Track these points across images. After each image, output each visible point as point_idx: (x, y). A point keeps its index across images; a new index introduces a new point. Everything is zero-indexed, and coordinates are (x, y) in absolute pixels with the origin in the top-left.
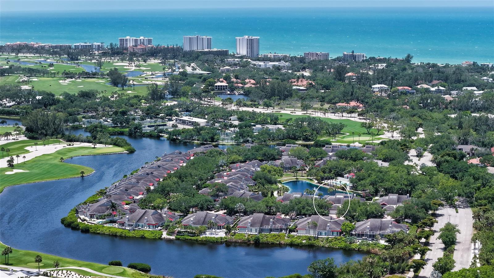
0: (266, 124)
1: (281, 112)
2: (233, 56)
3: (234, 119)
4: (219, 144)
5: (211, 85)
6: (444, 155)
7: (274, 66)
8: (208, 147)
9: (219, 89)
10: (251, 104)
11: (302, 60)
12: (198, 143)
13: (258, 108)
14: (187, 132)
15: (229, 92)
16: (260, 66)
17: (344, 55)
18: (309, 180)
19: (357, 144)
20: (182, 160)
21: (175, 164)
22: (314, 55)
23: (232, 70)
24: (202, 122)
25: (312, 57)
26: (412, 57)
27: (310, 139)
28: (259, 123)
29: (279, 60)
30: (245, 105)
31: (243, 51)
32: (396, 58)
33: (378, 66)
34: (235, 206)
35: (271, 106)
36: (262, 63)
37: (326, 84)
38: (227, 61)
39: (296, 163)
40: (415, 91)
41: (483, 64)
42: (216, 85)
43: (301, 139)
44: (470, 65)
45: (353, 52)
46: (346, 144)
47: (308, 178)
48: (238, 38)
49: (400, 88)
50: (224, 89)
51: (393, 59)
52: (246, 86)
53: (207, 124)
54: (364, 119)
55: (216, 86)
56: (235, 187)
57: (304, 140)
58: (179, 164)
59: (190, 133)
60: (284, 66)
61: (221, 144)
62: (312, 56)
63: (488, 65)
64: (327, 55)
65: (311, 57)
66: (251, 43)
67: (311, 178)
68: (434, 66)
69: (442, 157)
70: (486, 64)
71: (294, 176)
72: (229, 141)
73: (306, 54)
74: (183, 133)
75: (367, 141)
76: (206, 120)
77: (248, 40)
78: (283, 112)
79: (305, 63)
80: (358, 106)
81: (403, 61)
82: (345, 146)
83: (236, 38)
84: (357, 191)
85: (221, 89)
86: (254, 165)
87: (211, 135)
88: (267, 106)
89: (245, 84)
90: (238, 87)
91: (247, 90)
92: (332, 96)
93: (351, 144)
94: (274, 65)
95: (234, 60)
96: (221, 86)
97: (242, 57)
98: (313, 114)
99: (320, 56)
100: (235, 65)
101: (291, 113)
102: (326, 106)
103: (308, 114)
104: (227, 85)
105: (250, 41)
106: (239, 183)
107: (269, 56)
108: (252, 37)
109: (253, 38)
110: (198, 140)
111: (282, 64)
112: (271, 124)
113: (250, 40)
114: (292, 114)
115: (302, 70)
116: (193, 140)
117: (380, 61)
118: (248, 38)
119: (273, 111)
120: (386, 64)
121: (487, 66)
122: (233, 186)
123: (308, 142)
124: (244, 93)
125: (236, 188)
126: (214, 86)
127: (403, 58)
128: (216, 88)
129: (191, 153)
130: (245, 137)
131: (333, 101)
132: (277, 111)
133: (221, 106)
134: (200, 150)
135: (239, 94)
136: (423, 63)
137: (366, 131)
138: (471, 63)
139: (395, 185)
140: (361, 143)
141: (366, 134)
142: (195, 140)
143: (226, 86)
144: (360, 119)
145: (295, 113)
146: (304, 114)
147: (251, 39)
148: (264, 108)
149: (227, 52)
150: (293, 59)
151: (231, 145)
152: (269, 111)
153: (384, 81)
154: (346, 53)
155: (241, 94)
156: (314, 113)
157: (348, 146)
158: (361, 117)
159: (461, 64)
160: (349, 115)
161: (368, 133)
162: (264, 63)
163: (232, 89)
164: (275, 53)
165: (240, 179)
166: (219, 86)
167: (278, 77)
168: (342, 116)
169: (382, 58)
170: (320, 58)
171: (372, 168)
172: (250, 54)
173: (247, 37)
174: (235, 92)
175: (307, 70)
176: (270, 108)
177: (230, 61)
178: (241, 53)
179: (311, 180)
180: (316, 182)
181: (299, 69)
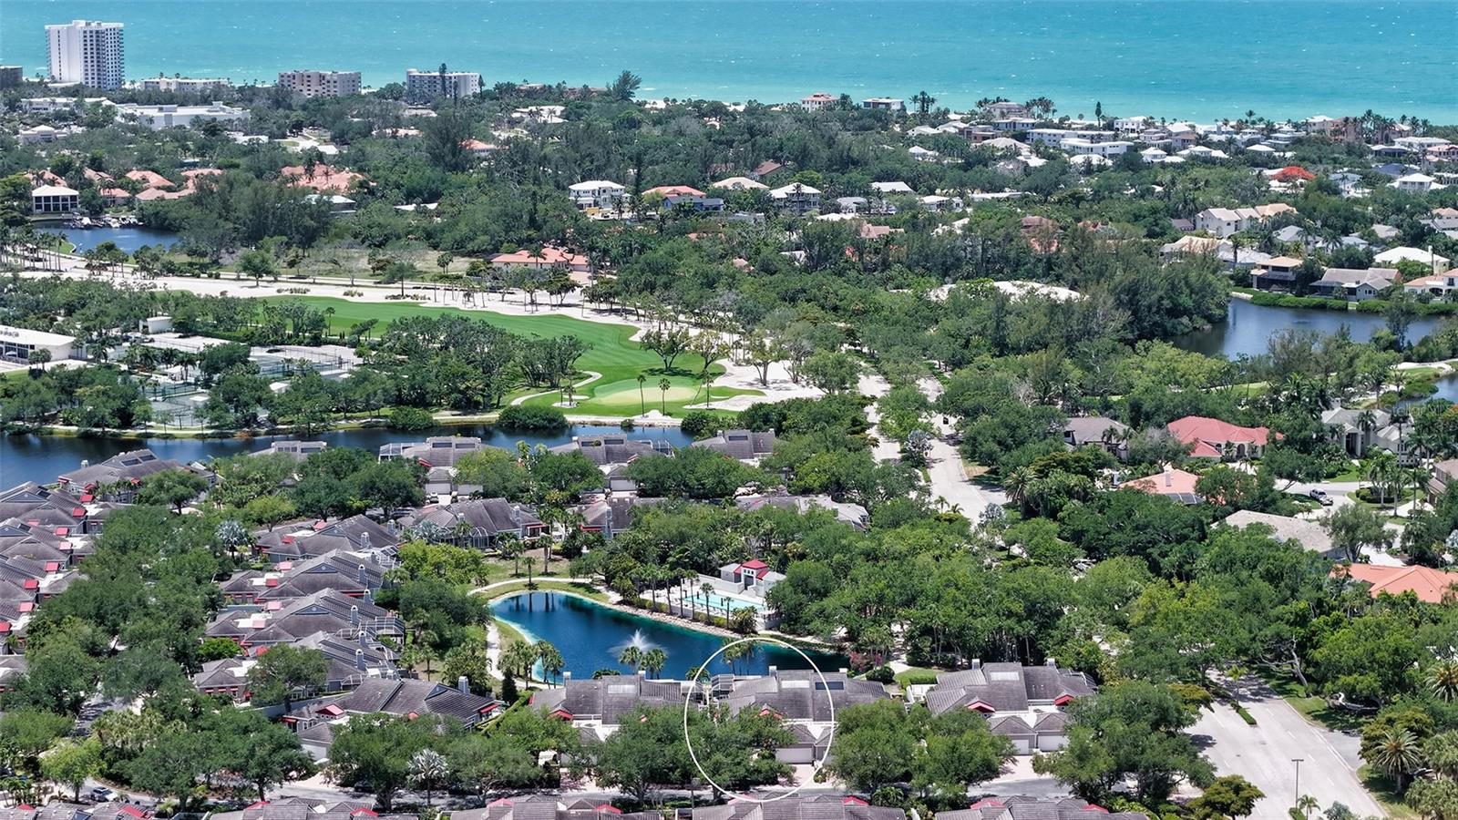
0: (282, 344)
1: (308, 294)
2: (42, 88)
3: (158, 327)
4: (149, 436)
5: (21, 197)
6: (1048, 466)
7: (196, 121)
8: (136, 462)
9: (47, 208)
10: (191, 264)
11: (280, 97)
12: (69, 433)
13: (217, 277)
14: (26, 395)
15: (86, 221)
16: (151, 120)
17: (412, 79)
18: (582, 590)
19: (655, 417)
20: (57, 521)
21: (43, 546)
22: (314, 81)
23: (65, 139)
24: (55, 345)
25: (304, 88)
26: (638, 82)
27: (478, 403)
28: (254, 340)
29: (205, 100)
30: (171, 270)
31: (72, 71)
32: (586, 87)
33: (538, 113)
34: (410, 765)
35: (268, 273)
36: (151, 111)
37: (415, 184)
38: (31, 104)
39: (507, 518)
40: (722, 202)
41: (870, 100)
42: (36, 193)
43: (440, 405)
44: (829, 107)
45: (443, 69)
46: (619, 420)
47: (577, 580)
48: (55, 27)
49: (666, 190)
50: (65, 208)
51: (573, 91)
52: (142, 196)
53: (74, 352)
54: (616, 312)
55: (38, 199)
56: (340, 654)
57: (455, 406)
58: (55, 543)
59: (35, 398)
60: (229, 120)
61: (158, 436)
62: (306, 83)
63: (887, 104)
64: (355, 80)
65: (301, 87)
66: (96, 46)
67: (588, 581)
68: (717, 110)
69: (1043, 473)
70: (881, 101)
71: (518, 575)
72: (187, 422)
73: (286, 79)
74: (10, 396)
75: (688, 403)
76: (72, 339)
77: (88, 35)
78: (315, 291)
79: (290, 107)
80: (568, 264)
81: (607, 94)
82: (614, 425)
83: (47, 27)
84: (799, 635)
85: (56, 208)
86: (356, 539)
87: (118, 403)
88: (256, 270)
89: (135, 188)
90: (114, 200)
91: (151, 210)
92: (463, 229)
93: (638, 419)
94: (197, 116)
95: (54, 103)
96: (56, 198)
97: (75, 91)
98: (424, 298)
99: (332, 84)
100: (61, 117)
101: (346, 294)
102: (460, 265)
103: (408, 300)
104: (76, 193)
105: (94, 38)
106: (338, 626)
107: (163, 87)
108: (99, 24)
109: (105, 25)
110: (67, 422)
111: (219, 112)
112: (299, 344)
113: (94, 34)
114: (349, 298)
115: (291, 132)
116: (46, 420)
117: (535, 96)
118: (88, 29)
119: (279, 291)
120: (563, 108)
121: (884, 106)
122: (333, 651)
123: (475, 414)
124: (140, 220)
125: (349, 657)
126: (29, 199)
127: (607, 87)
128: (39, 207)
129: (73, 485)
130: (247, 404)
131: (470, 246)
132: (297, 291)
133: (85, 274)
134: (112, 474)
135: (123, 227)
136: (674, 100)
137: (655, 360)
138: (831, 98)
139: (972, 614)
140: (670, 414)
141: (662, 372)
142: (53, 419)
143: (73, 198)
144: (600, 311)
145: (360, 295)
146: (394, 297)
147: (97, 32)
148: (238, 279)
149: (16, 73)
150: (247, 95)
151: (197, 436)
152: (266, 290)
153: (599, 169)
154: (415, 72)
155: (130, 226)
156: (429, 293)
157: (628, 427)
158: (604, 306)
159: (800, 103)
160: (556, 299)
161: (668, 369)
162: (161, 109)
163: (94, 206)
164: (178, 76)
165: (339, 609)
166: (47, 198)
167: (237, 161)
168: (533, 303)
169: (537, 84)
170: (333, 90)
171: (844, 542)
172: (96, 80)
173: (82, 23)
174: (108, 217)
175: (305, 131)
176: (265, 278)
177: (41, 104)
178: (65, 76)
179: (589, 588)
180: (616, 597)
181: (283, 129)
